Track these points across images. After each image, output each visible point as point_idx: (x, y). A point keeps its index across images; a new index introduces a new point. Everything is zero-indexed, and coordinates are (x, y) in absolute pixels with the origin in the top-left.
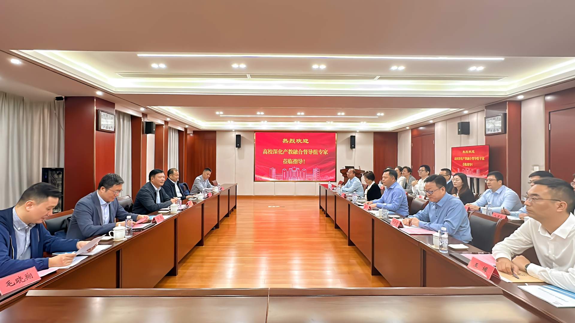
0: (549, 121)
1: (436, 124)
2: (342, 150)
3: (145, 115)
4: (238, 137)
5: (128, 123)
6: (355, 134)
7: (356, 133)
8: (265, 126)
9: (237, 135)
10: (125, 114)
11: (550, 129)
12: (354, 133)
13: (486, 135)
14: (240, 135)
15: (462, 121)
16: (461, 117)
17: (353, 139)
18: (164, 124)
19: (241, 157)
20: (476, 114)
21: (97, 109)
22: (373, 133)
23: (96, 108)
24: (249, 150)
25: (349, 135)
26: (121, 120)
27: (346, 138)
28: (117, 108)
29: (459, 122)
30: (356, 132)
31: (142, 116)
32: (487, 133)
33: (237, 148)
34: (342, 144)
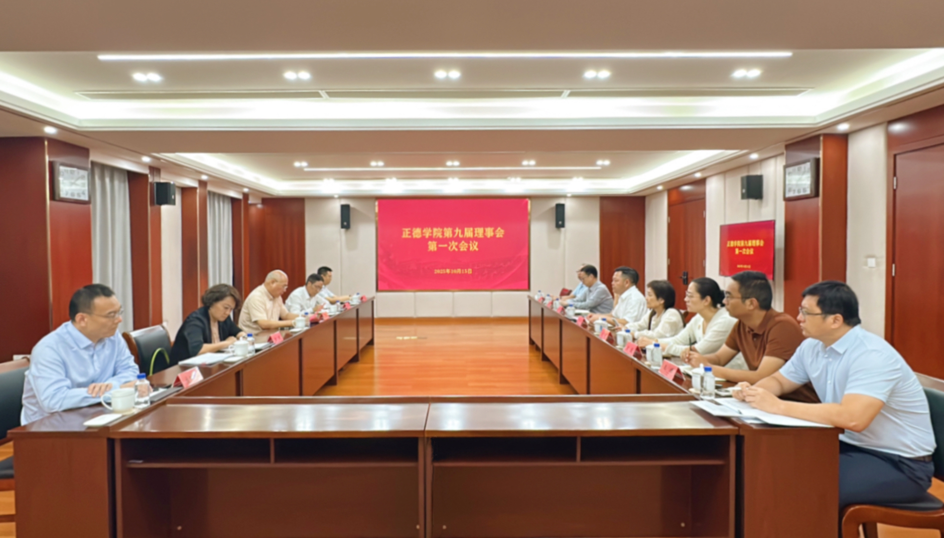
0: (893, 171)
1: (707, 180)
2: (540, 229)
3: (155, 170)
4: (345, 209)
5: (122, 185)
6: (564, 201)
8: (392, 187)
9: (342, 206)
10: (114, 170)
11: (895, 187)
12: (562, 199)
13: (787, 200)
14: (349, 205)
15: (749, 174)
16: (747, 167)
17: (560, 209)
18: (196, 186)
19: (351, 245)
21: (52, 159)
22: (598, 199)
23: (49, 157)
24: (366, 233)
25: (553, 203)
26: (107, 180)
27: (547, 209)
28: (94, 157)
30: (565, 197)
31: (150, 173)
32: (787, 197)
33: (343, 230)
34: (540, 218)
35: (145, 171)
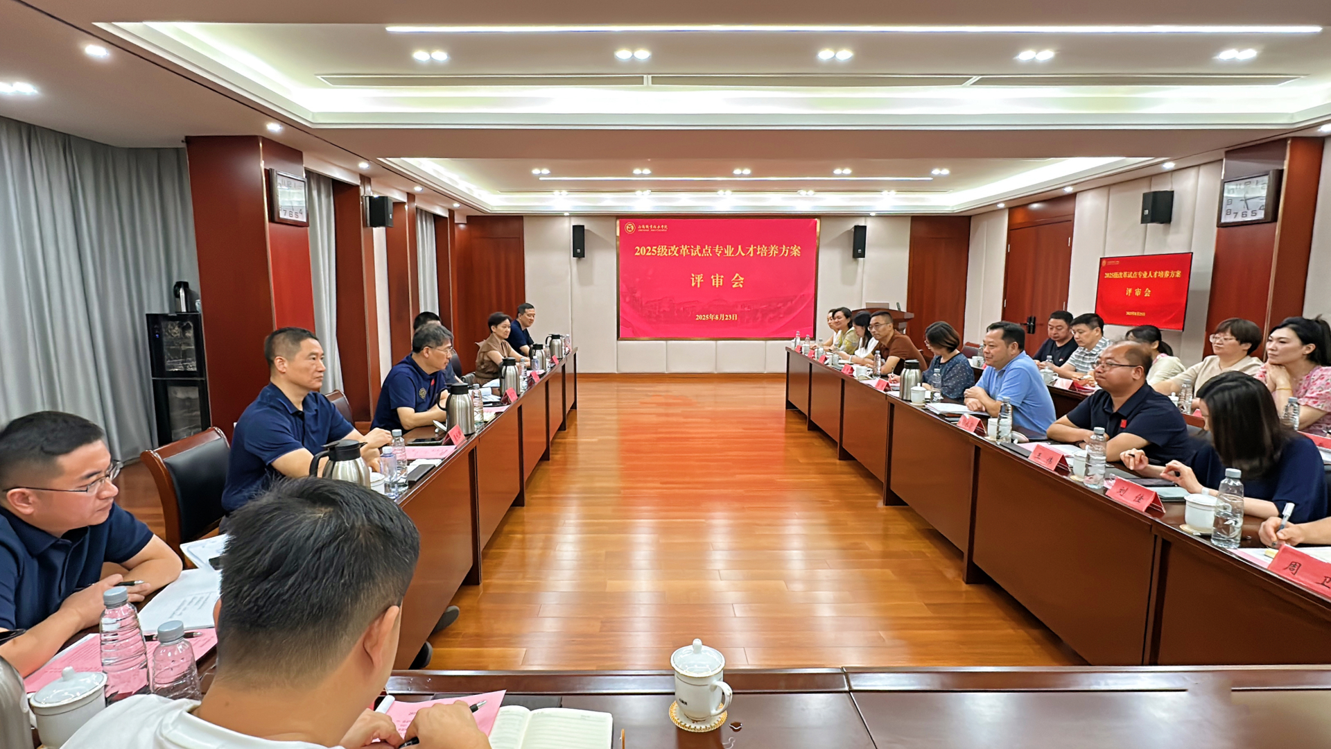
1: (1079, 198)
2: (831, 261)
3: (365, 179)
4: (579, 231)
5: (327, 199)
6: (865, 221)
7: (869, 220)
8: (644, 202)
9: (574, 227)
10: (322, 178)
12: (863, 219)
13: (1221, 225)
14: (583, 226)
15: (1154, 189)
16: (1150, 178)
17: (860, 232)
18: (405, 200)
19: (585, 280)
20: (1193, 172)
21: (268, 168)
22: (909, 220)
23: (265, 165)
24: (605, 262)
25: (851, 225)
26: (315, 194)
27: (841, 233)
28: (308, 163)
29: (1146, 190)
30: (867, 216)
31: (361, 183)
32: (1223, 221)
33: (575, 258)
34: (831, 245)
35: (356, 181)
